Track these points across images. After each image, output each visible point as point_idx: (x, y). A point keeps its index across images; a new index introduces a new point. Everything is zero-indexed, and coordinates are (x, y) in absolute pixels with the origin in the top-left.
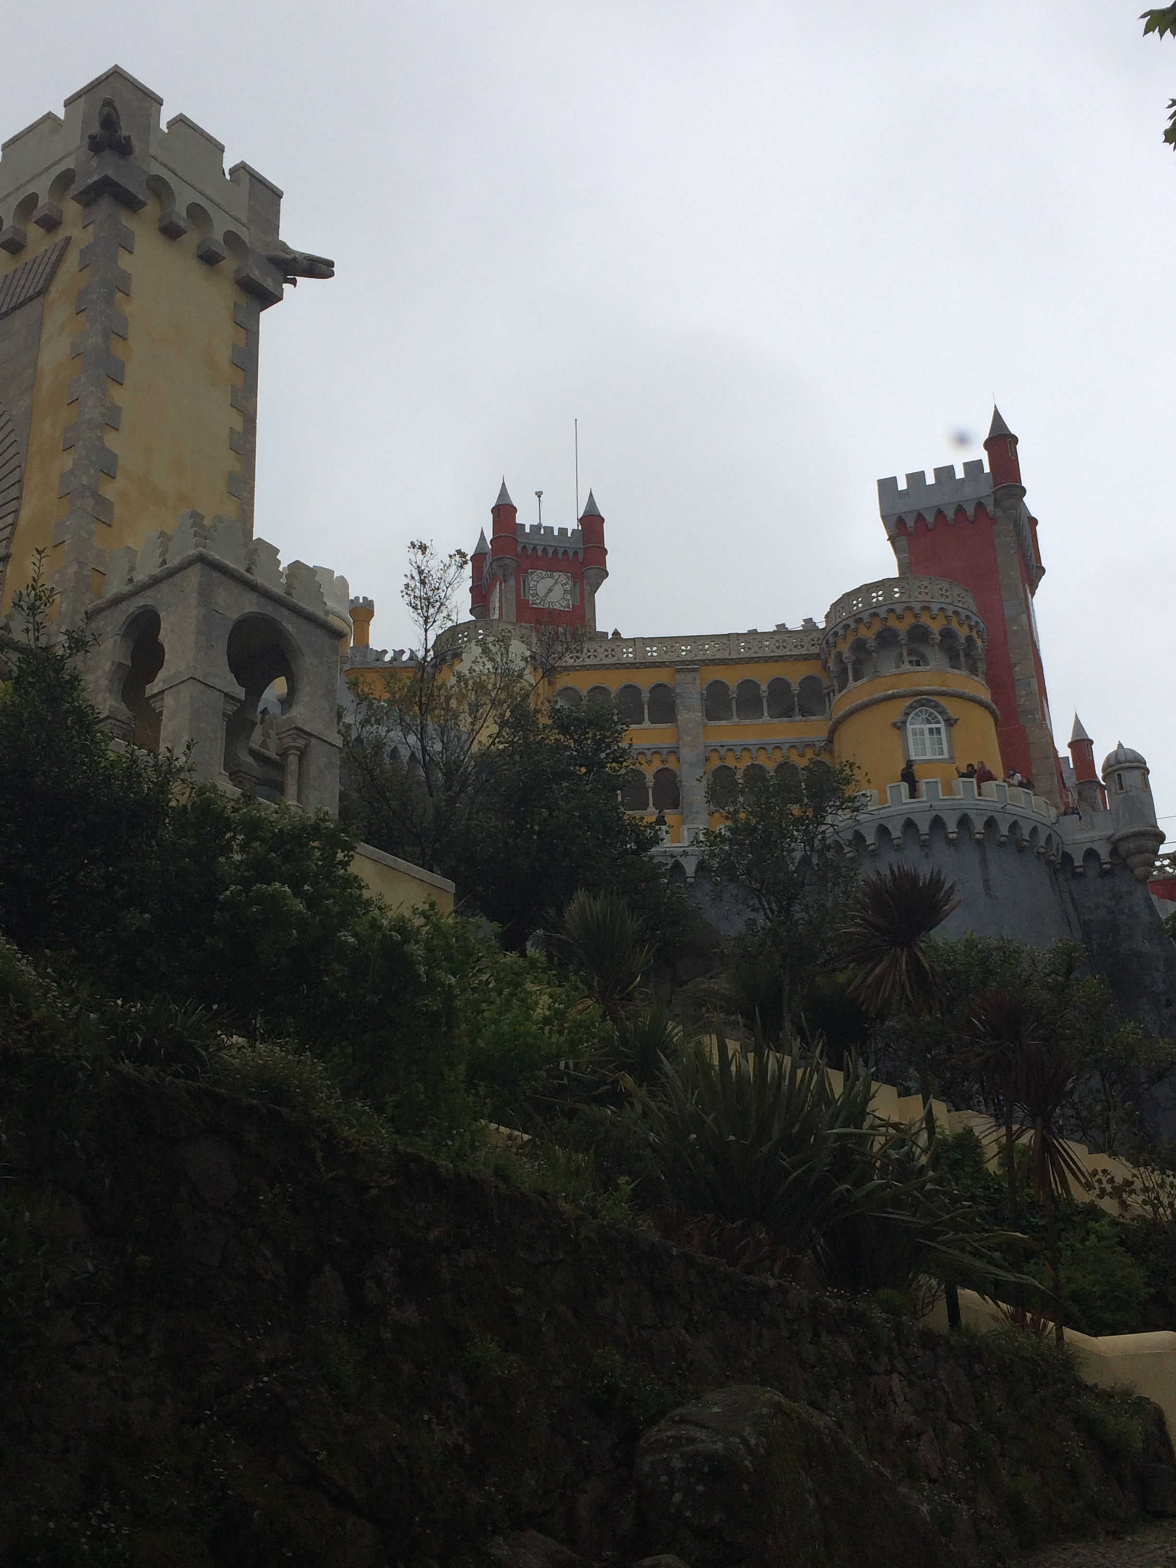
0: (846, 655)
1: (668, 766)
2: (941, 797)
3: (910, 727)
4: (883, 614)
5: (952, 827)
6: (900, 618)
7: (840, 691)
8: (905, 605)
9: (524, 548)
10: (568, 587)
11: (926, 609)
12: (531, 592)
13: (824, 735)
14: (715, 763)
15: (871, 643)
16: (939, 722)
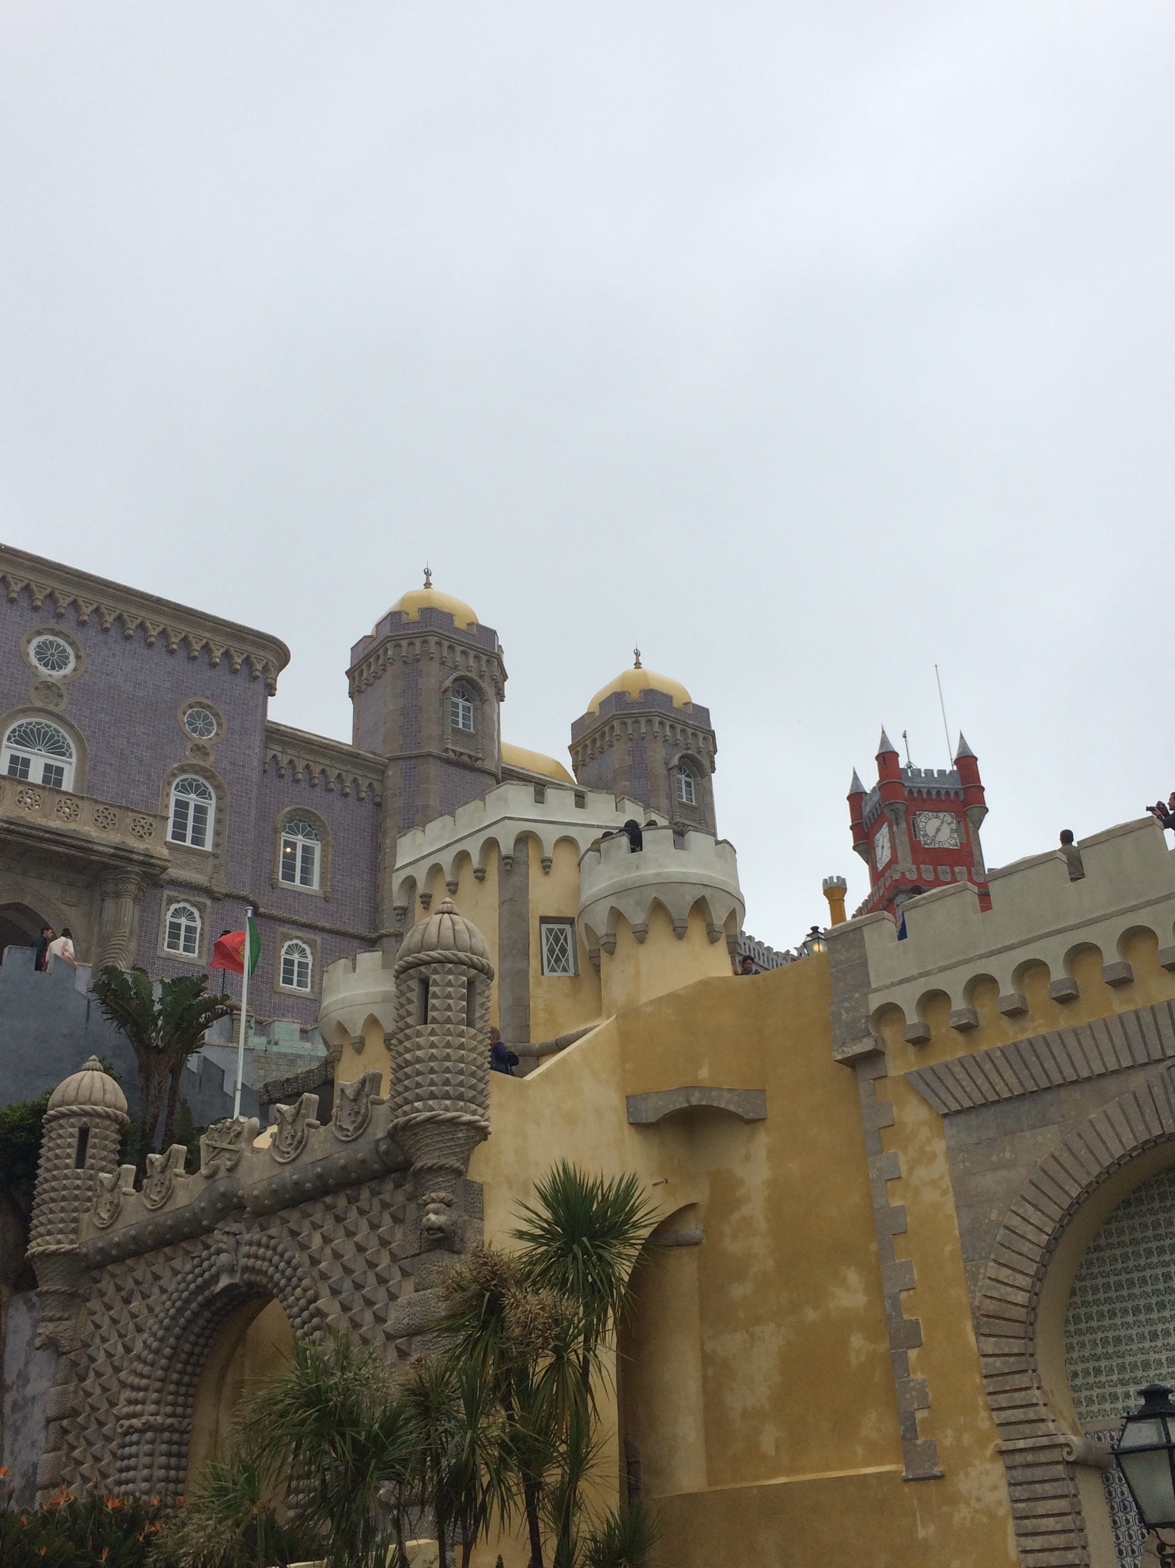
9: (911, 792)
10: (954, 826)
12: (922, 833)
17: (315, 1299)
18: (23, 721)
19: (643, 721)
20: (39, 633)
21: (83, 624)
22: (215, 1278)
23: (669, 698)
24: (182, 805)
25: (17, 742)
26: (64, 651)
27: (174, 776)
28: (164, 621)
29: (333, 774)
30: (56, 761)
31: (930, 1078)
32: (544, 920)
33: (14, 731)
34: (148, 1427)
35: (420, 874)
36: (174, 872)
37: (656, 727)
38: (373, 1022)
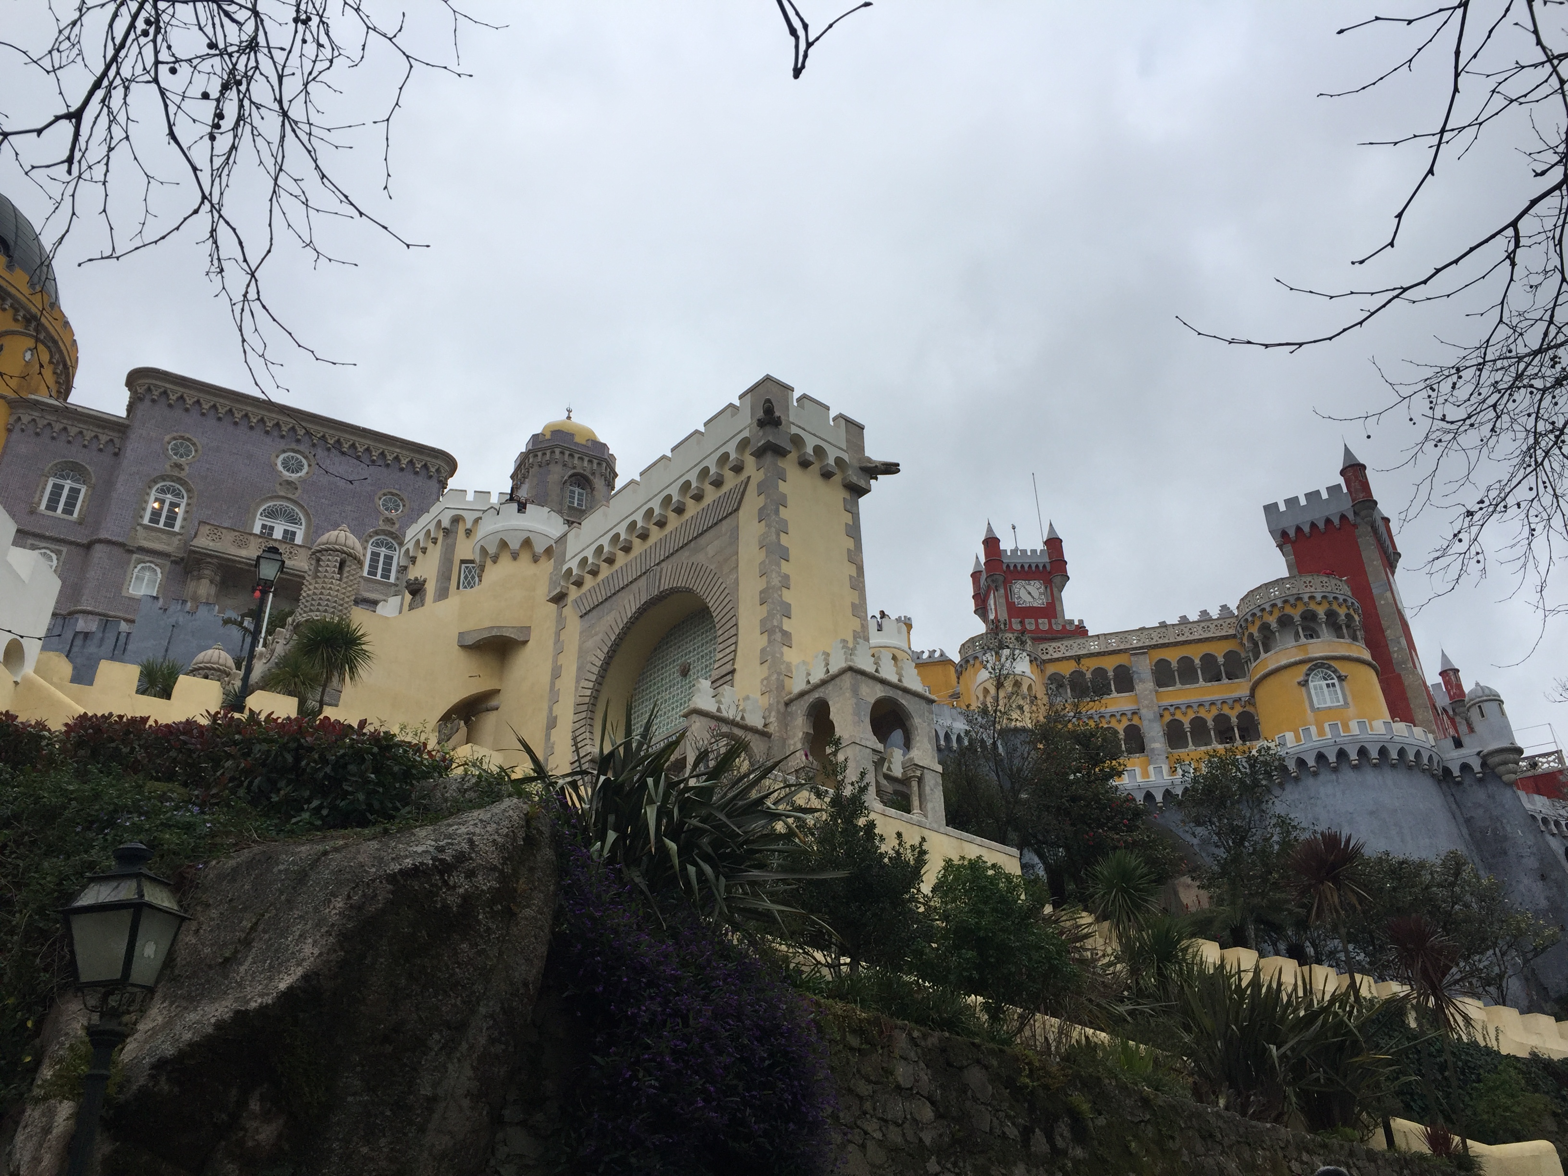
0: (1256, 634)
1: (1134, 722)
2: (1342, 734)
3: (1311, 685)
4: (1280, 604)
5: (1353, 756)
6: (1294, 606)
7: (1255, 661)
8: (1296, 596)
9: (1008, 566)
10: (1042, 590)
11: (1312, 598)
12: (1016, 596)
13: (1248, 692)
14: (1168, 718)
15: (1274, 625)
16: (1332, 679)
18: (271, 504)
20: (284, 451)
21: (313, 445)
24: (375, 556)
25: (266, 516)
26: (301, 462)
27: (371, 537)
28: (368, 442)
30: (291, 528)
31: (579, 600)
32: (463, 562)
33: (264, 510)
35: (413, 546)
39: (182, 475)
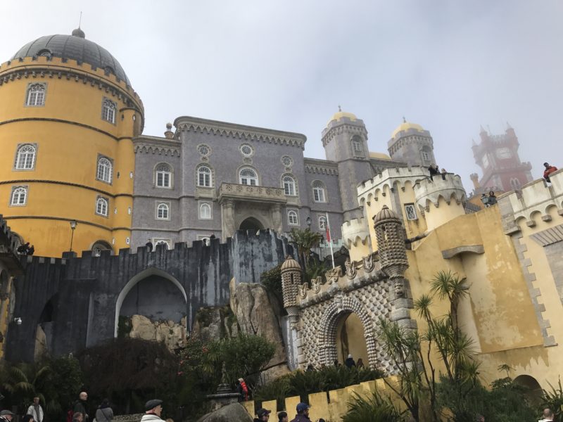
10: (508, 151)
12: (498, 155)
17: (367, 313)
18: (243, 169)
19: (410, 138)
20: (242, 145)
21: (252, 140)
22: (337, 309)
23: (417, 130)
24: (286, 185)
25: (242, 175)
26: (249, 148)
27: (283, 177)
28: (272, 135)
29: (323, 169)
30: (253, 178)
31: (537, 236)
32: (405, 205)
33: (241, 172)
34: (326, 347)
35: (366, 196)
36: (289, 203)
37: (414, 139)
38: (358, 238)
39: (207, 162)
